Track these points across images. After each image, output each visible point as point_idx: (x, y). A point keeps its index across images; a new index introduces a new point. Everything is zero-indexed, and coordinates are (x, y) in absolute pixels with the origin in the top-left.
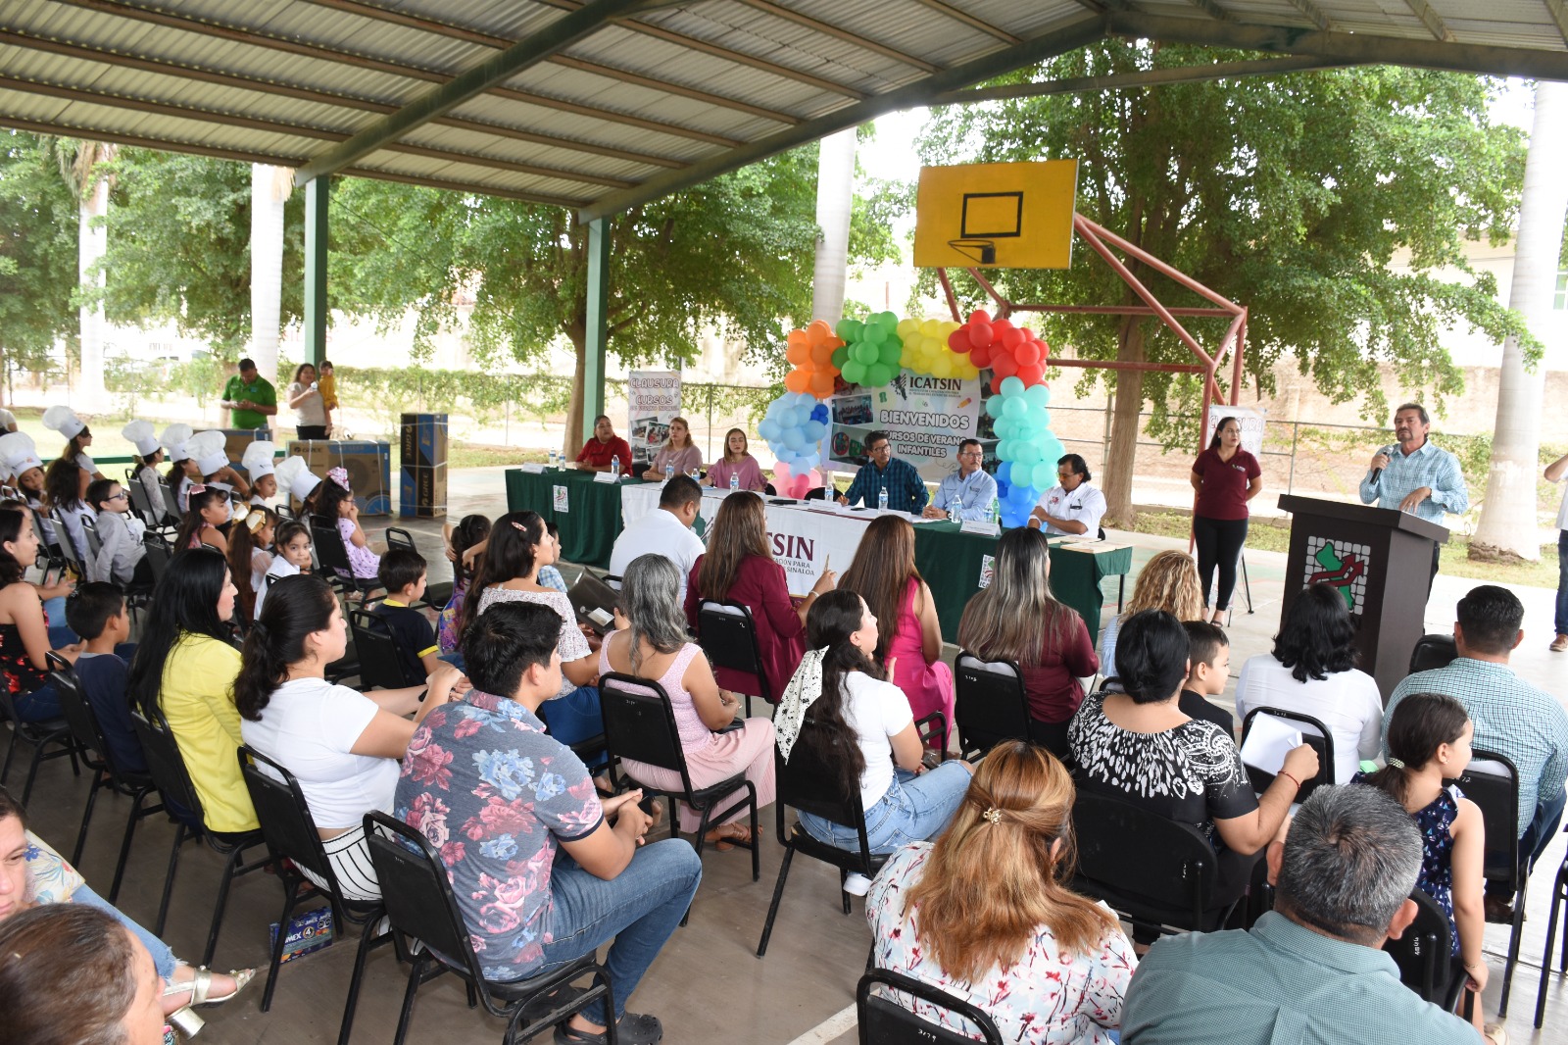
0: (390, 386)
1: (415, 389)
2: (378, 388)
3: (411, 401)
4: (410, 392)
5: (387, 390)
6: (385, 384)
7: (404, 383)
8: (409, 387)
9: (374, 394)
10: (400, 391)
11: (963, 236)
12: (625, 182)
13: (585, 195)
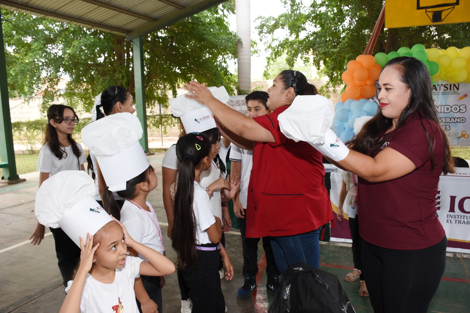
0: (27, 129)
1: (39, 129)
2: (21, 130)
3: (38, 134)
4: (37, 130)
5: (25, 131)
6: (25, 128)
7: (33, 127)
8: (37, 128)
9: (20, 133)
10: (32, 130)
11: (419, 8)
12: (152, 19)
13: (130, 26)
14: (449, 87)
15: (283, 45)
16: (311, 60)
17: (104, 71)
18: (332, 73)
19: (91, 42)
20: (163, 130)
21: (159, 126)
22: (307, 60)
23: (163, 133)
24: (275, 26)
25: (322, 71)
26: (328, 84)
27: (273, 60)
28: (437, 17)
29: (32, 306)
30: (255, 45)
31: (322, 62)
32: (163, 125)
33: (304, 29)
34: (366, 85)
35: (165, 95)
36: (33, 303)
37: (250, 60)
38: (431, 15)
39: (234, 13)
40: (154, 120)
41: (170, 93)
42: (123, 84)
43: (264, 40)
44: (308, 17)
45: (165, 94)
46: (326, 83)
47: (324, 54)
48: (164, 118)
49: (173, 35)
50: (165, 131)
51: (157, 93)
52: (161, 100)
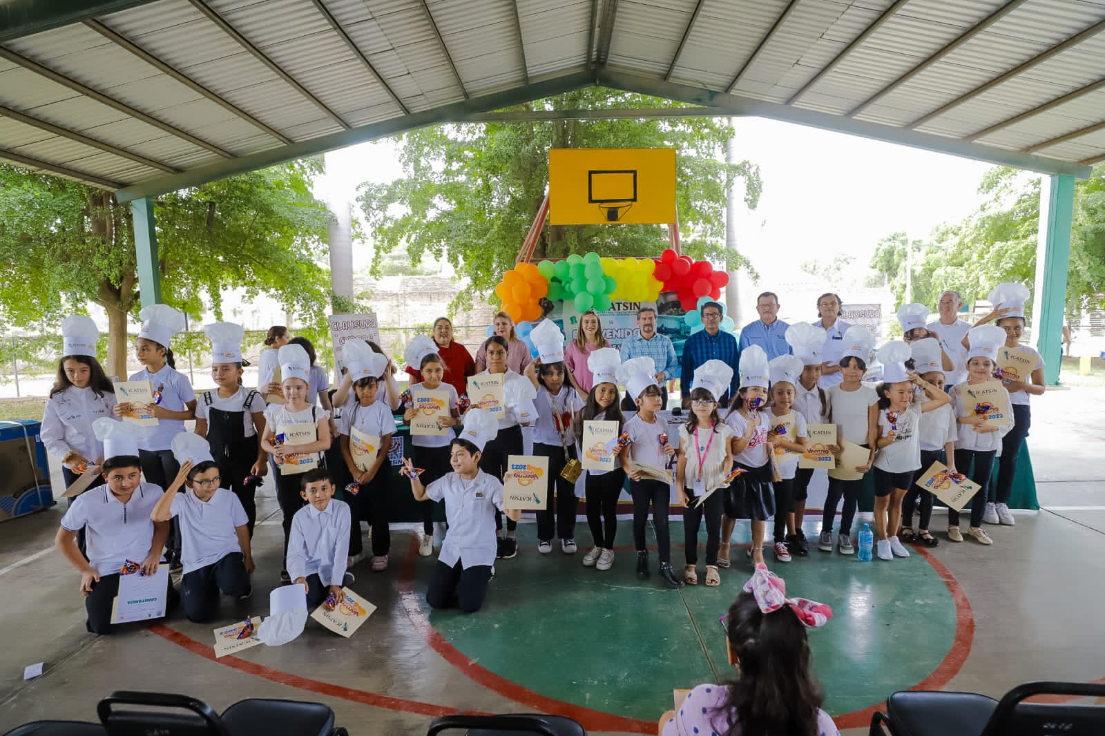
11: (591, 201)
12: (171, 168)
13: (124, 177)
14: (629, 306)
15: (401, 227)
16: (445, 253)
17: (64, 252)
18: (476, 273)
19: (35, 197)
20: (194, 358)
21: (185, 352)
22: (438, 254)
23: (193, 364)
24: (390, 198)
25: (461, 268)
26: (469, 289)
27: (385, 250)
28: (613, 215)
29: (14, 706)
30: (357, 226)
31: (460, 258)
32: (194, 351)
33: (434, 206)
34: (529, 303)
35: (197, 299)
36: (15, 700)
37: (350, 249)
38: (605, 212)
39: (321, 171)
40: (176, 342)
41: (204, 296)
42: (111, 278)
43: (372, 219)
44: (439, 189)
45: (196, 296)
46: (466, 287)
47: (465, 245)
48: (195, 337)
49: (214, 201)
50: (199, 360)
51: (180, 293)
52: (187, 306)
